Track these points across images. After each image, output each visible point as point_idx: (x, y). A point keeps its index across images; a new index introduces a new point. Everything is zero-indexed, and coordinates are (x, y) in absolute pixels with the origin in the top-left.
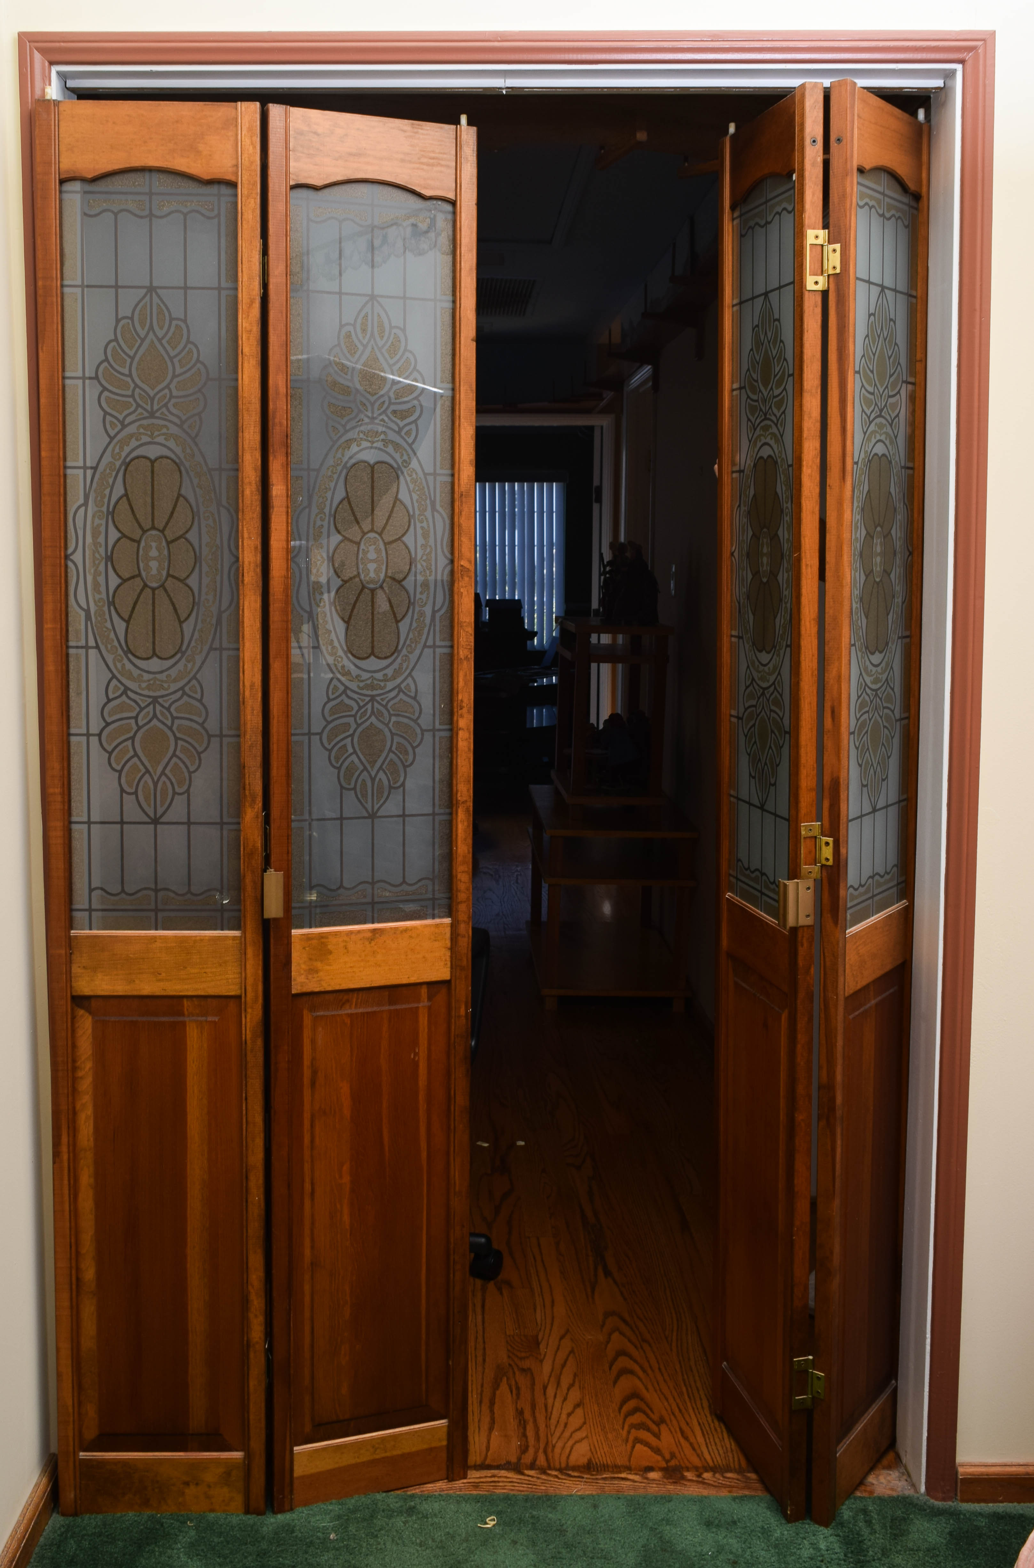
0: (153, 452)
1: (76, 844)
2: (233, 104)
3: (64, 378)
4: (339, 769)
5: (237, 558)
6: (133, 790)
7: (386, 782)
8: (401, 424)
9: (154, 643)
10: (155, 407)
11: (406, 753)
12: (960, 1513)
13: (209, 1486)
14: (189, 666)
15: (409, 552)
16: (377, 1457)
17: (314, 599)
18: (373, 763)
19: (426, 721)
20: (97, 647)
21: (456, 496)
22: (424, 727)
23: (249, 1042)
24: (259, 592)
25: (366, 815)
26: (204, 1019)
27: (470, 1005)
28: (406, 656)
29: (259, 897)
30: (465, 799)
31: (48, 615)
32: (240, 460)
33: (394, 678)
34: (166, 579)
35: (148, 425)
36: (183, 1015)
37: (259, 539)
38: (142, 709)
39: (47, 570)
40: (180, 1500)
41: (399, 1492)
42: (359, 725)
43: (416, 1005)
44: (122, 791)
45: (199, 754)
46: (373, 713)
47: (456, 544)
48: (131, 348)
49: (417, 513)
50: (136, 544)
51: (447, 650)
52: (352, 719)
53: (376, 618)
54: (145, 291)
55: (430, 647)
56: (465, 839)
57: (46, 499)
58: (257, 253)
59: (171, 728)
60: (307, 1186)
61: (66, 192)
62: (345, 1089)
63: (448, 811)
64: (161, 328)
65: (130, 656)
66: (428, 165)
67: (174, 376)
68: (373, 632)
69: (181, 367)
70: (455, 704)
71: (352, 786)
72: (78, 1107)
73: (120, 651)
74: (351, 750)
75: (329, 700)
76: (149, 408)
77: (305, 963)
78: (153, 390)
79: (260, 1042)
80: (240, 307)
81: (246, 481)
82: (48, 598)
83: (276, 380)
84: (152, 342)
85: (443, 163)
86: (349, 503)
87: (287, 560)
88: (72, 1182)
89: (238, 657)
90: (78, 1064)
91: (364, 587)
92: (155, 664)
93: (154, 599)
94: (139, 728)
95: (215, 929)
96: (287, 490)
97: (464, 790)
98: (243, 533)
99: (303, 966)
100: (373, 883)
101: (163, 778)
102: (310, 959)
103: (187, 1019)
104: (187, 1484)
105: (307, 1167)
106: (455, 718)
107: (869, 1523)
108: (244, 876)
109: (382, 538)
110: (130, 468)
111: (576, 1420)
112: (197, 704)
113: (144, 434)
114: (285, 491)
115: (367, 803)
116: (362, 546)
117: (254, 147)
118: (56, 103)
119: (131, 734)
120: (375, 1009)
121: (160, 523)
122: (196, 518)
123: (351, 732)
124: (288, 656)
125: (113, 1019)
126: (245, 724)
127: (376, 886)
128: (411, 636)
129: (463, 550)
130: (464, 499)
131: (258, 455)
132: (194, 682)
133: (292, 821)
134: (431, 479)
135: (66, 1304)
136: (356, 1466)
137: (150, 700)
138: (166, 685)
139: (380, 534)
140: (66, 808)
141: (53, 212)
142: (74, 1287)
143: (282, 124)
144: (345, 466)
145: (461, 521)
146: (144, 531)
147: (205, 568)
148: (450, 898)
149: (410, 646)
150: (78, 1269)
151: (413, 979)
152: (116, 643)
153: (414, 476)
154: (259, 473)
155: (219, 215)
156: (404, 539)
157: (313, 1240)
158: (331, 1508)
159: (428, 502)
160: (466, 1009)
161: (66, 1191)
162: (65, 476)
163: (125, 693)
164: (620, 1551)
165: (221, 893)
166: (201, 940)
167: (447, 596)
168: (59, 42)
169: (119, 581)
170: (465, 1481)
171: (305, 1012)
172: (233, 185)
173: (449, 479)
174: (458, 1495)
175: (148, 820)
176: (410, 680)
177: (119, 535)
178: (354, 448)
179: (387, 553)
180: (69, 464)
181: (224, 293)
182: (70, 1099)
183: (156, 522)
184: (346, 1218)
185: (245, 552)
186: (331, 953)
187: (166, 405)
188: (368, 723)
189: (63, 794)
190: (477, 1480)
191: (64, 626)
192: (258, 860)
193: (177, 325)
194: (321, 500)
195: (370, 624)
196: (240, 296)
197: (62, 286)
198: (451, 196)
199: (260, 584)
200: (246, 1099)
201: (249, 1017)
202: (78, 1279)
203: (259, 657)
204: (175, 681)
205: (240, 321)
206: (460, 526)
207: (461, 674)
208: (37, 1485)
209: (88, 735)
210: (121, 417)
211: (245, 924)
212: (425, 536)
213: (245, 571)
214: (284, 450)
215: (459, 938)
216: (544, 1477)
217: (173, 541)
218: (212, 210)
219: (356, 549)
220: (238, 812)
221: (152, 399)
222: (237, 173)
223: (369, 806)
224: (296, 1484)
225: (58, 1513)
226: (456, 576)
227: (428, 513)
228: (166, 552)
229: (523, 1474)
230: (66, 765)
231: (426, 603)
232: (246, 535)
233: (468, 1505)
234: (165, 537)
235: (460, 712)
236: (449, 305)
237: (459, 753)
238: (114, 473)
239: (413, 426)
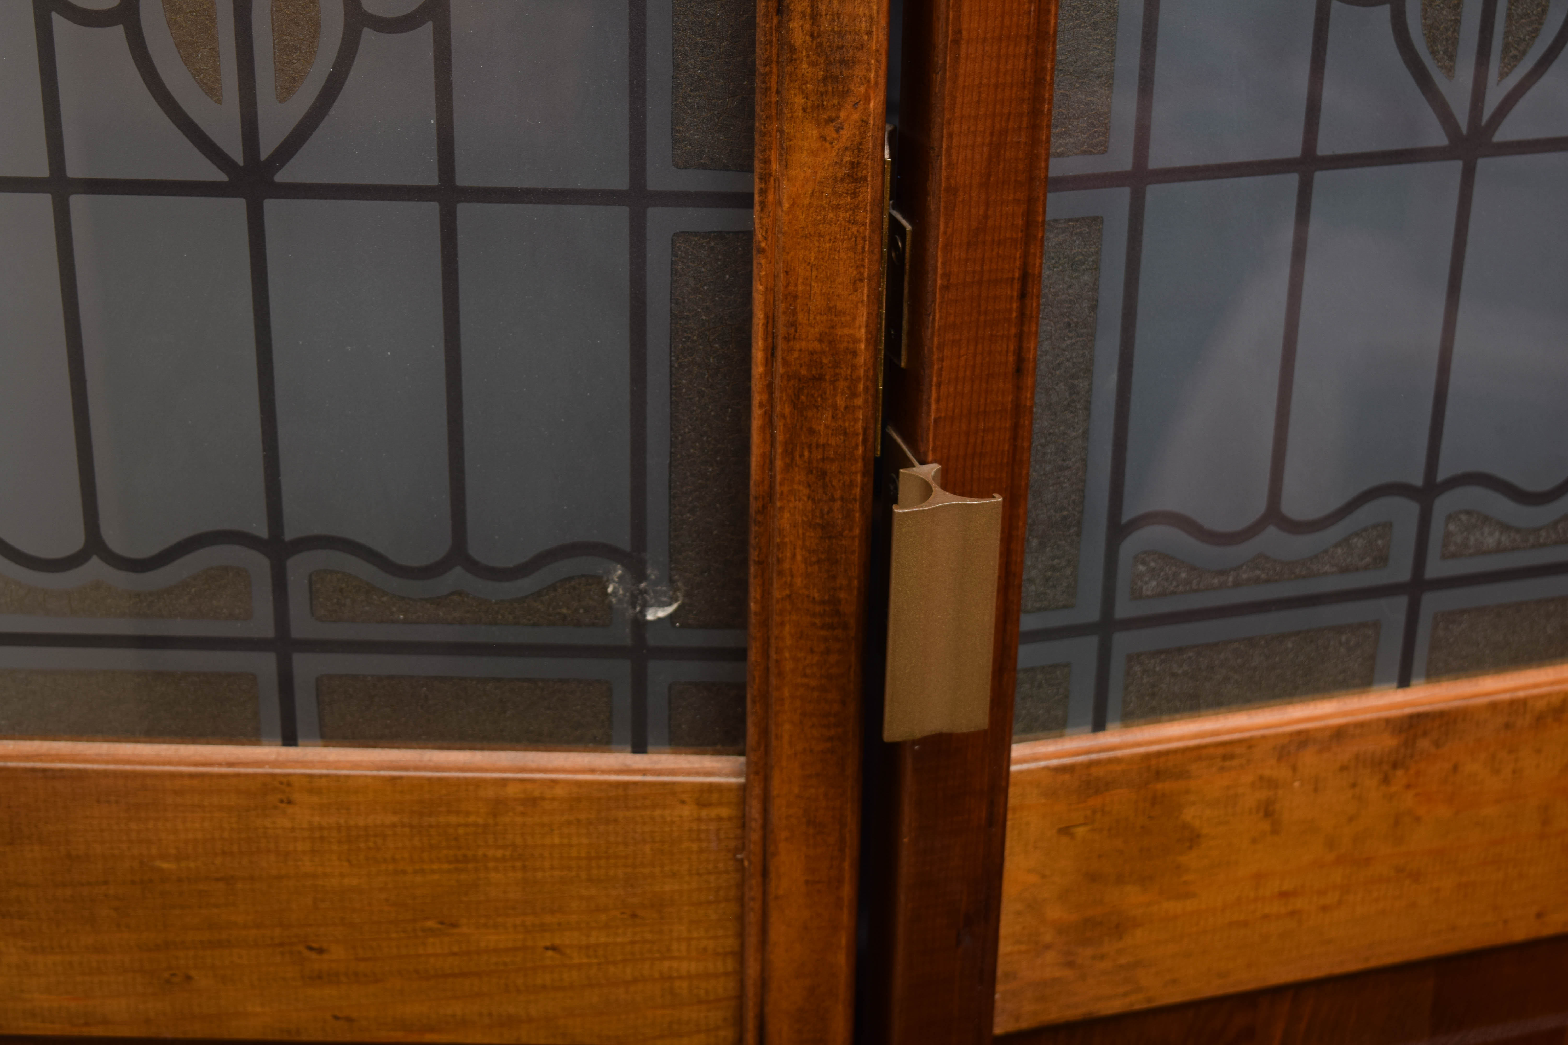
25: (1440, 138)
100: (1429, 490)
127: (1443, 504)
133: (1042, 184)
165: (636, 567)
175: (209, 173)
192: (851, 419)
220: (742, 137)
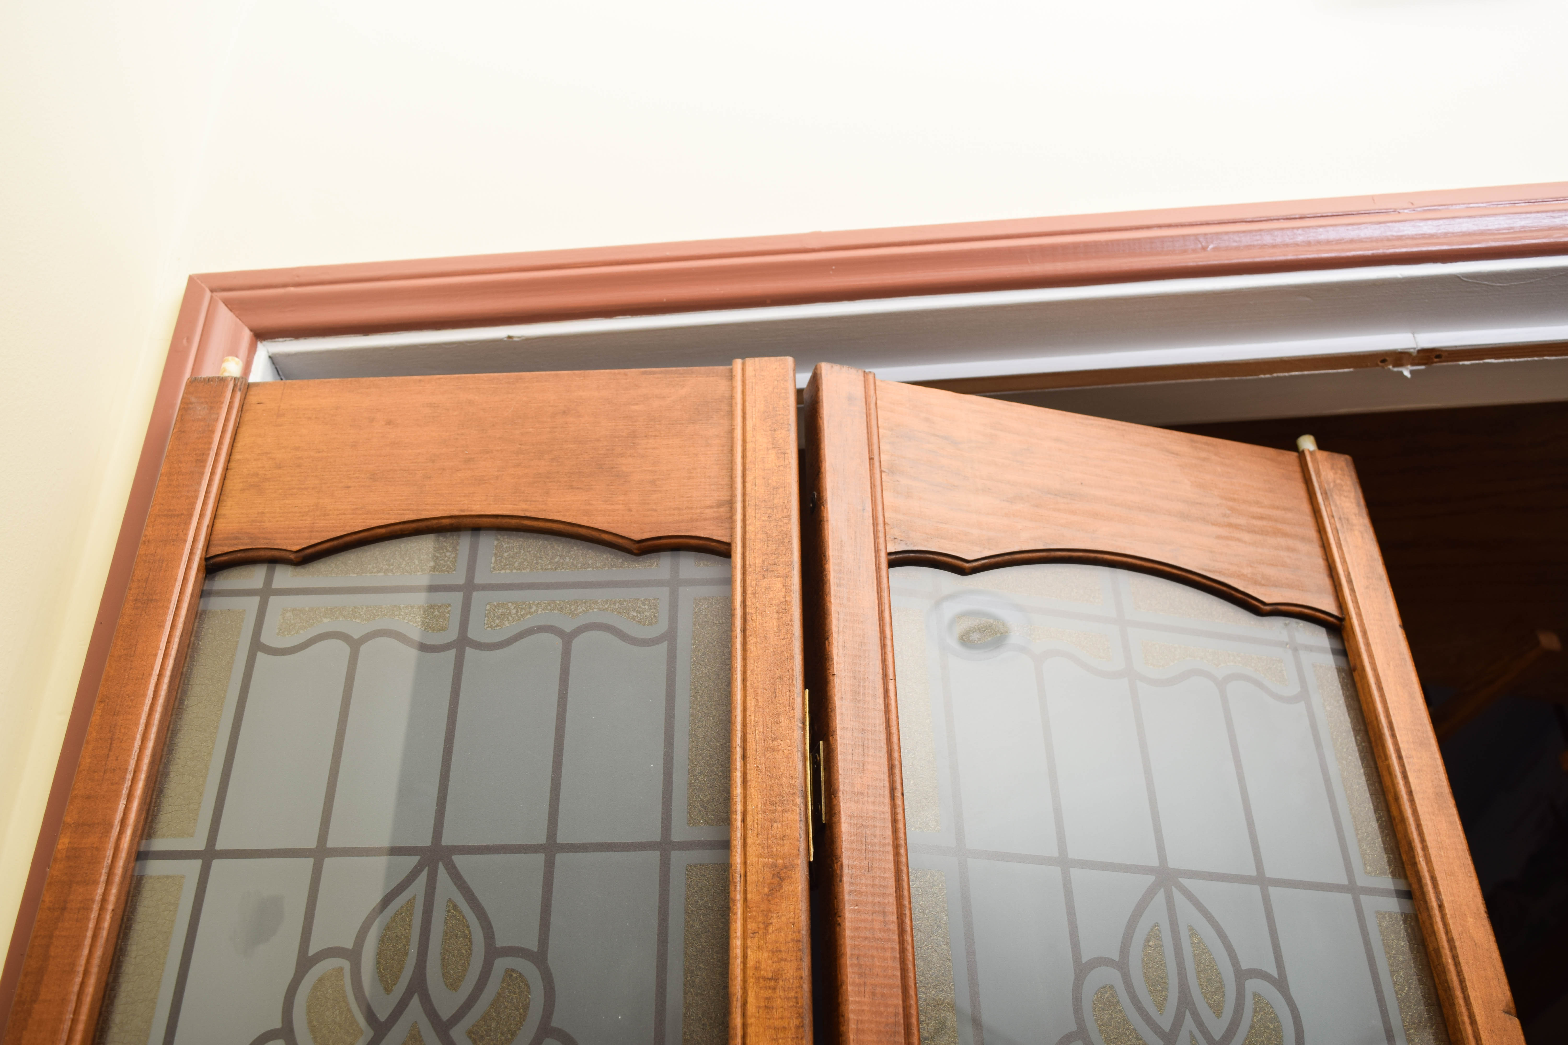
2: (722, 364)
54: (412, 861)
58: (795, 728)
61: (216, 594)
64: (453, 985)
80: (738, 899)
84: (415, 1035)
118: (242, 386)
141: (163, 637)
143: (859, 407)
155: (673, 634)
172: (719, 550)
181: (680, 860)
197: (141, 853)
218: (653, 622)
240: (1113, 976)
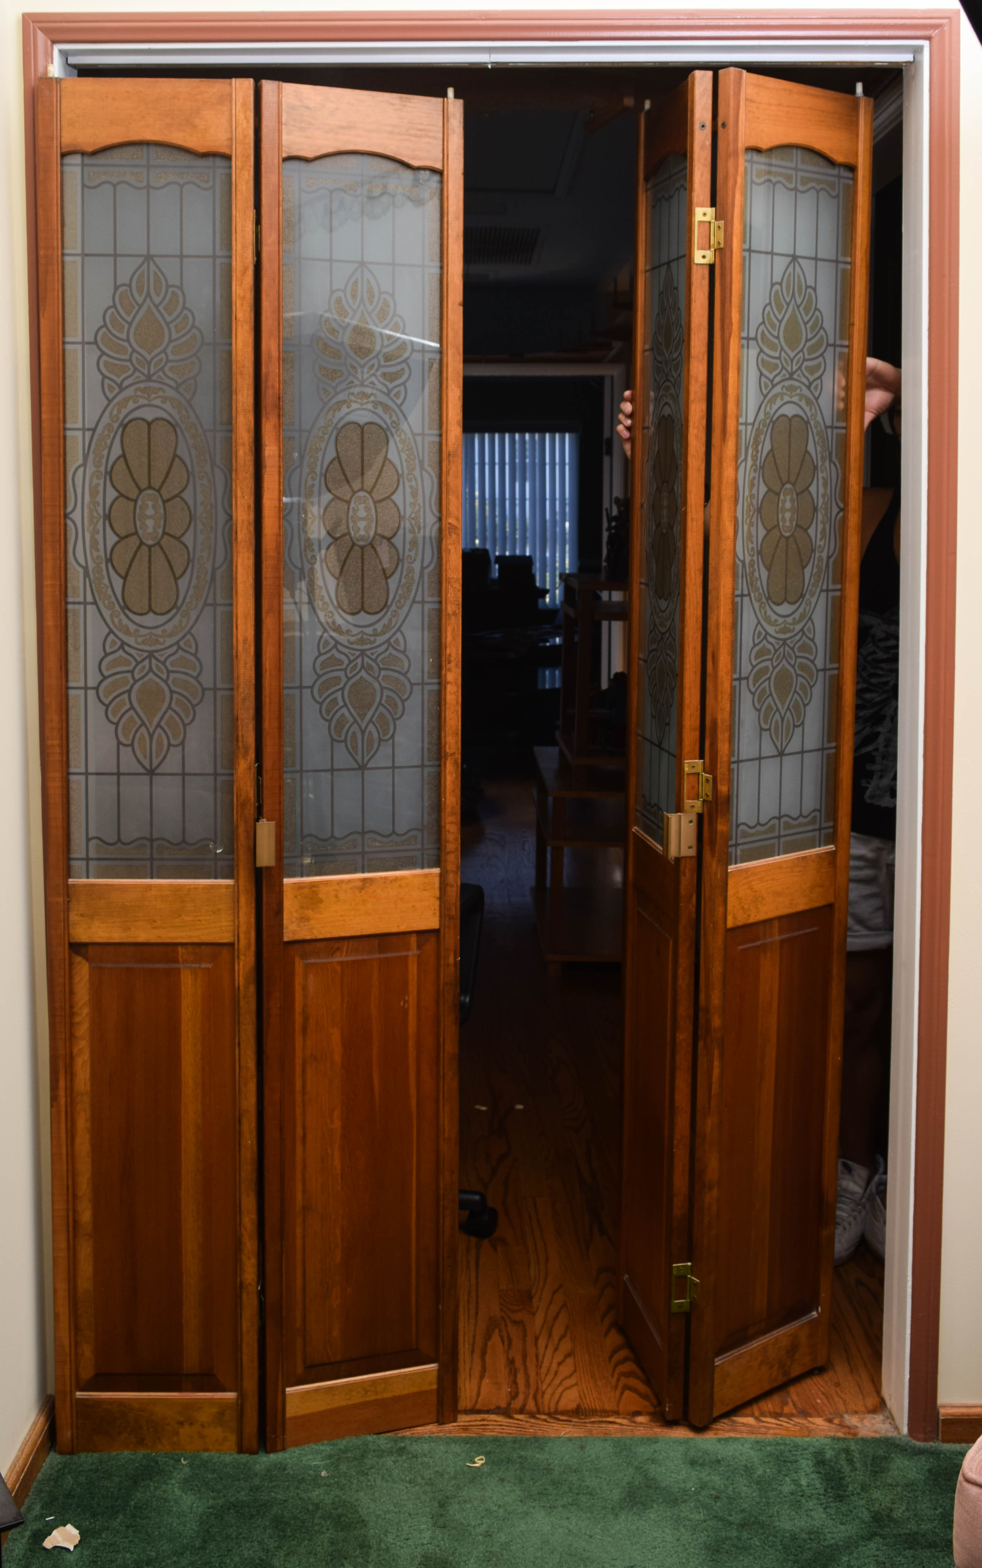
0: (149, 414)
1: (73, 794)
2: (228, 81)
3: (64, 343)
4: (330, 721)
5: (231, 517)
6: (129, 742)
7: (375, 735)
8: (390, 386)
9: (150, 599)
10: (152, 371)
11: (396, 705)
12: (941, 1452)
13: (203, 1426)
14: (185, 620)
15: (398, 510)
16: (368, 1399)
17: (306, 556)
18: (363, 716)
19: (415, 675)
20: (95, 603)
21: (444, 455)
22: (413, 681)
23: (242, 988)
24: (252, 549)
25: (356, 766)
26: (197, 965)
27: (458, 954)
28: (395, 611)
29: (252, 847)
30: (452, 751)
31: (48, 571)
32: (234, 422)
33: (383, 633)
34: (162, 537)
35: (146, 388)
36: (177, 961)
37: (252, 498)
38: (138, 663)
39: (47, 529)
40: (175, 1439)
41: (389, 1434)
42: (349, 679)
43: (405, 953)
44: (119, 743)
45: (194, 707)
46: (363, 667)
47: (444, 503)
48: (128, 314)
49: (406, 472)
50: (133, 503)
51: (436, 606)
52: (343, 672)
53: (365, 575)
54: (142, 259)
55: (418, 602)
56: (453, 791)
57: (46, 459)
58: (251, 222)
59: (166, 682)
60: (299, 1131)
61: (67, 165)
62: (336, 1036)
63: (436, 763)
64: (158, 295)
65: (126, 611)
66: (416, 136)
67: (170, 341)
68: (363, 588)
69: (177, 333)
70: (443, 659)
71: (343, 738)
72: (75, 1051)
73: (117, 607)
74: (341, 703)
75: (320, 654)
76: (146, 371)
77: (296, 911)
78: (150, 354)
79: (252, 989)
80: (234, 274)
81: (240, 441)
82: (48, 556)
83: (269, 344)
84: (149, 308)
85: (431, 134)
86: (340, 463)
87: (279, 518)
88: (69, 1125)
89: (231, 613)
90: (75, 1010)
91: (354, 544)
92: (150, 620)
93: (150, 556)
94: (136, 681)
95: (209, 878)
96: (279, 450)
97: (453, 742)
98: (236, 492)
99: (295, 914)
100: (363, 833)
101: (159, 730)
102: (302, 908)
103: (181, 966)
104: (181, 1423)
105: (299, 1111)
106: (443, 672)
107: (850, 1461)
108: (237, 827)
109: (372, 497)
110: (127, 430)
111: (566, 1369)
112: (192, 658)
113: (141, 397)
114: (277, 452)
115: (357, 754)
116: (352, 505)
117: (248, 122)
118: (58, 81)
119: (128, 688)
120: (366, 957)
121: (156, 483)
122: (191, 478)
123: (341, 685)
124: (280, 612)
125: (109, 965)
126: (238, 678)
127: (366, 836)
128: (400, 592)
129: (451, 508)
130: (451, 459)
131: (251, 417)
132: (189, 637)
133: (284, 772)
134: (419, 439)
135: (63, 1245)
136: (347, 1408)
137: (146, 654)
138: (161, 640)
139: (370, 493)
140: (65, 759)
141: (55, 184)
142: (71, 1228)
143: (275, 99)
144: (335, 427)
145: (449, 480)
146: (141, 491)
147: (200, 526)
148: (439, 849)
149: (399, 601)
150: (75, 1211)
151: (403, 928)
152: (113, 599)
153: (403, 436)
154: (252, 434)
155: (213, 187)
156: (393, 497)
157: (304, 1184)
158: (322, 1448)
159: (417, 461)
160: (455, 958)
161: (63, 1135)
162: (65, 437)
163: (122, 647)
164: (605, 1488)
165: (215, 842)
166: (196, 889)
167: (436, 553)
168: (61, 22)
169: (116, 539)
170: (455, 1424)
171: (297, 960)
172: (227, 157)
173: (437, 439)
174: (448, 1437)
175: (144, 771)
176: (399, 635)
177: (116, 494)
178: (344, 410)
179: (376, 511)
180: (68, 426)
181: (218, 261)
182: (68, 1043)
183: (152, 481)
184: (337, 1163)
185: (239, 511)
186: (321, 901)
187: (162, 369)
188: (358, 677)
189: (61, 746)
190: (466, 1424)
191: (63, 583)
192: (251, 811)
193: (173, 292)
194: (312, 460)
195: (359, 580)
196: (234, 264)
197: (63, 255)
198: (439, 166)
199: (253, 542)
200: (239, 1044)
201: (241, 963)
202: (75, 1221)
203: (252, 612)
204: (170, 635)
205: (234, 288)
206: (447, 485)
207: (449, 629)
208: (35, 1424)
209: (86, 688)
210: (119, 381)
211: (238, 873)
212: (414, 494)
213: (239, 529)
214: (276, 412)
215: (448, 888)
216: (532, 1421)
217: (168, 500)
218: (208, 181)
219: (346, 507)
220: (232, 764)
221: (149, 363)
222: (231, 146)
223: (359, 758)
224: (288, 1425)
225: (55, 1451)
226: (444, 533)
227: (417, 473)
228: (162, 511)
229: (512, 1418)
230: (64, 717)
231: (414, 560)
232: (239, 494)
233: (457, 1446)
234: (161, 496)
235: (448, 666)
236: (437, 271)
237: (447, 706)
238: (112, 435)
239: (402, 388)
240: (341, 294)
